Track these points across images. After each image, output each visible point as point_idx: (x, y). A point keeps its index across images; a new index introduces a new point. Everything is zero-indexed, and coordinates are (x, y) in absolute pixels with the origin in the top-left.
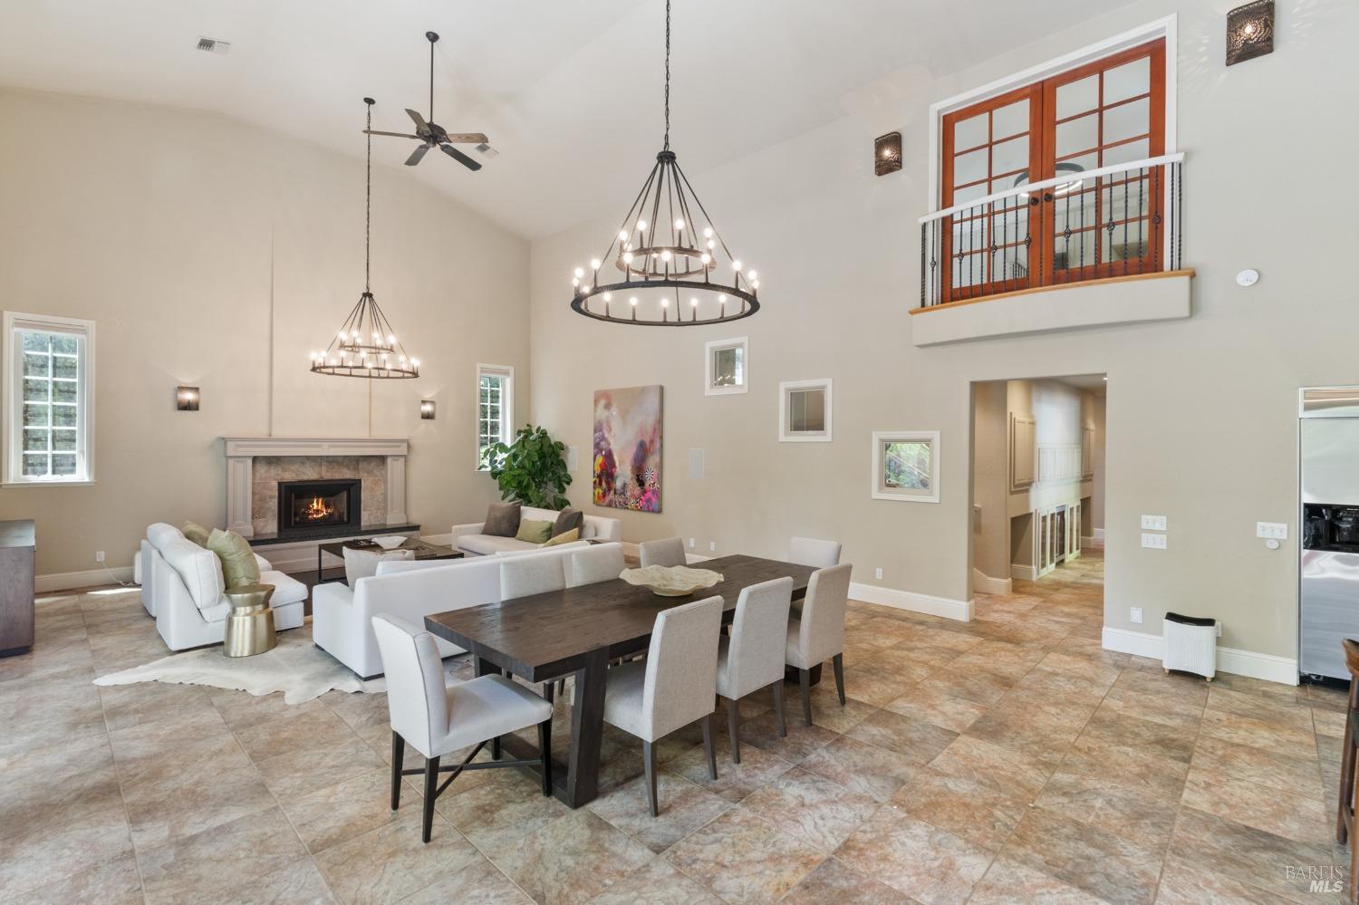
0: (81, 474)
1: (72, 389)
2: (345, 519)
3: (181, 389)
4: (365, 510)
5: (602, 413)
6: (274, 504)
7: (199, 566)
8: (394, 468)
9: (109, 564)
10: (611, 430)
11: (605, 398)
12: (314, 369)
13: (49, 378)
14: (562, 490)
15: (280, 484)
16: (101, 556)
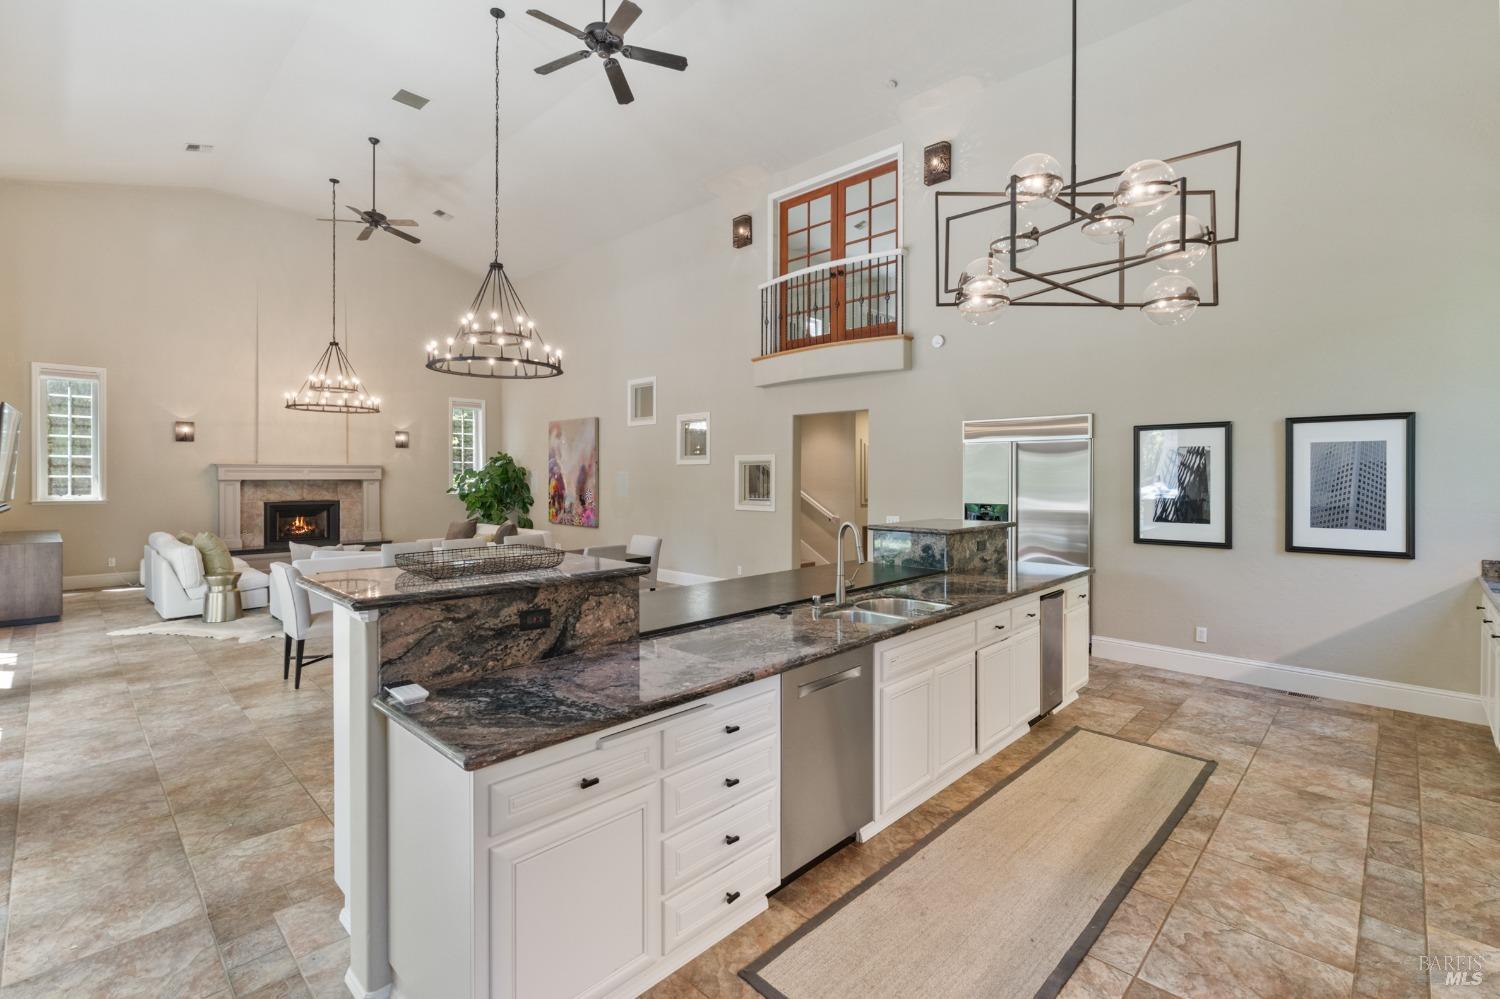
0: (96, 494)
1: (86, 424)
2: (326, 535)
3: (179, 423)
4: (343, 528)
5: (555, 442)
6: (260, 521)
7: (184, 558)
8: (370, 491)
9: (119, 569)
10: (561, 456)
11: (556, 428)
12: (288, 407)
13: (69, 416)
14: (527, 511)
15: (266, 504)
16: (112, 562)
